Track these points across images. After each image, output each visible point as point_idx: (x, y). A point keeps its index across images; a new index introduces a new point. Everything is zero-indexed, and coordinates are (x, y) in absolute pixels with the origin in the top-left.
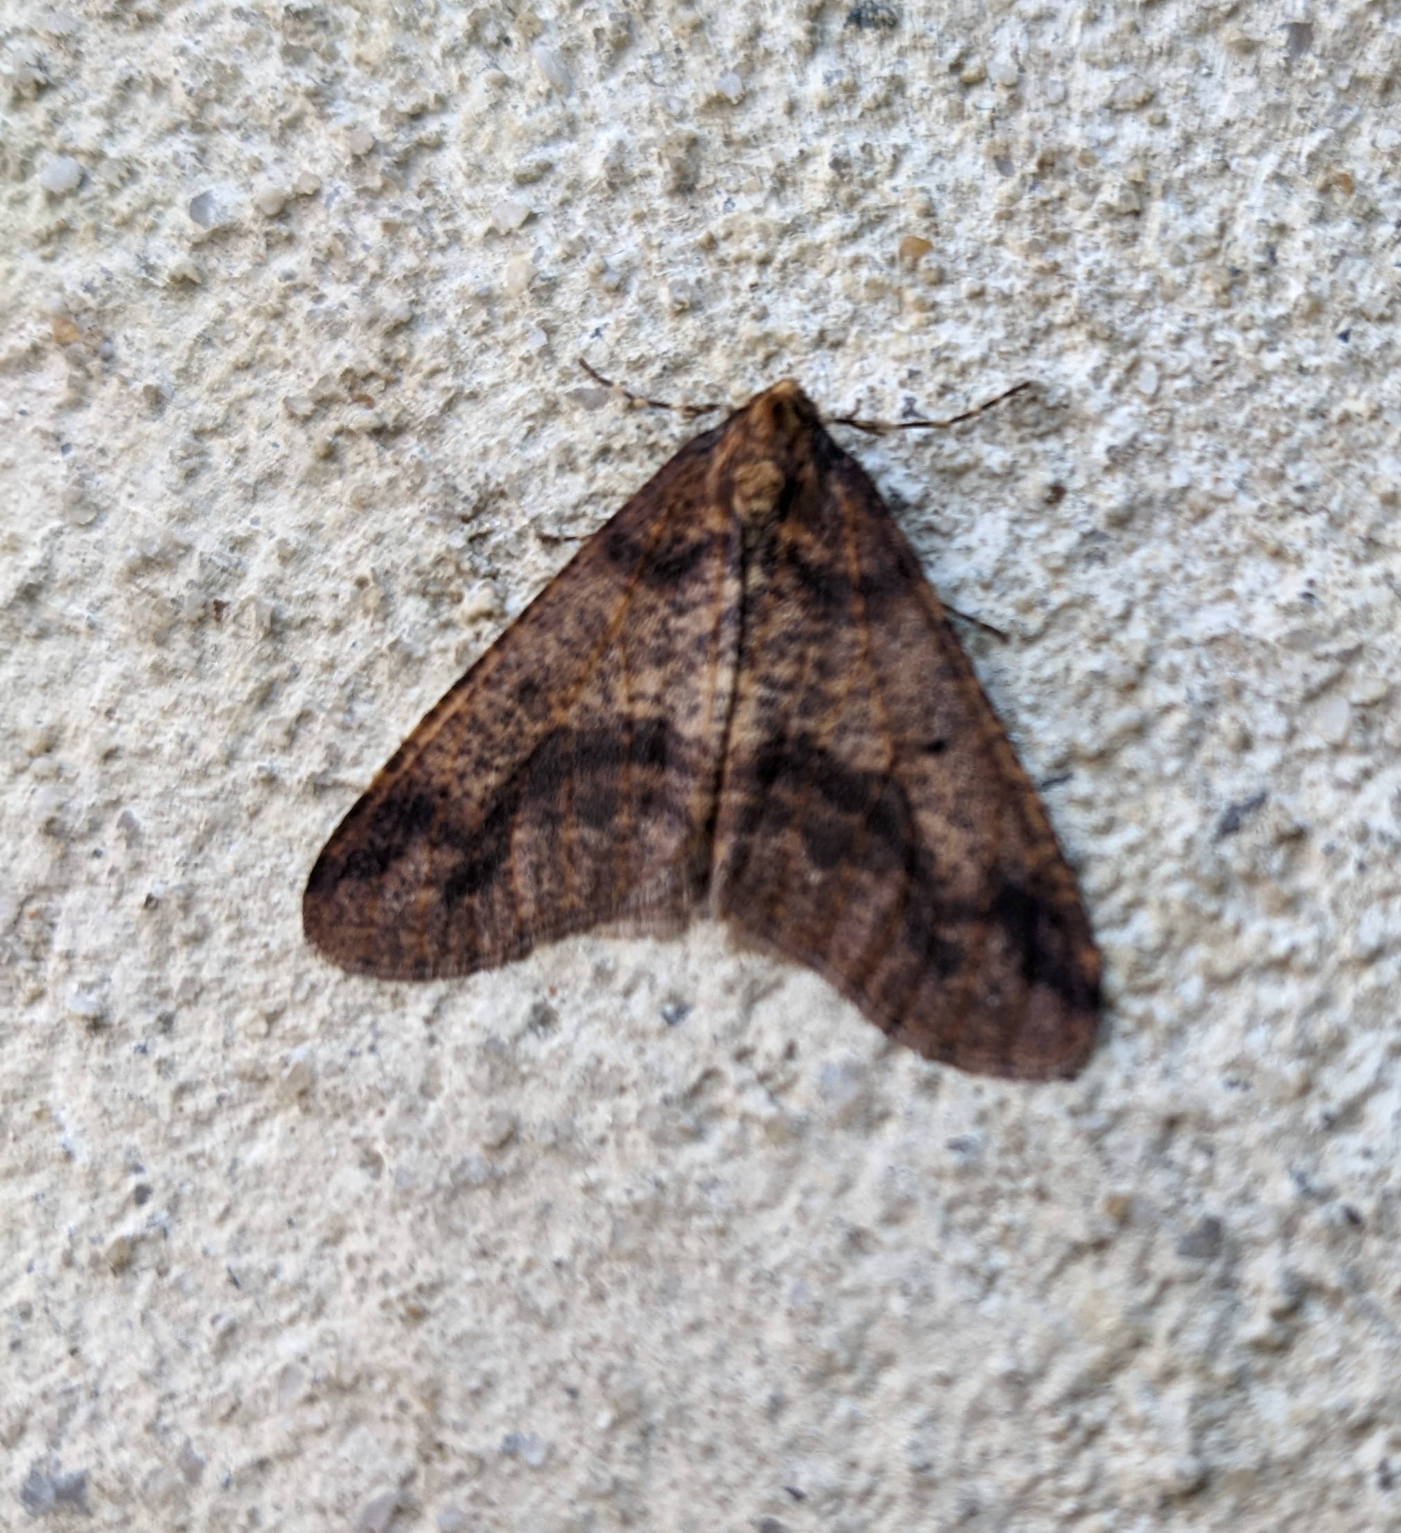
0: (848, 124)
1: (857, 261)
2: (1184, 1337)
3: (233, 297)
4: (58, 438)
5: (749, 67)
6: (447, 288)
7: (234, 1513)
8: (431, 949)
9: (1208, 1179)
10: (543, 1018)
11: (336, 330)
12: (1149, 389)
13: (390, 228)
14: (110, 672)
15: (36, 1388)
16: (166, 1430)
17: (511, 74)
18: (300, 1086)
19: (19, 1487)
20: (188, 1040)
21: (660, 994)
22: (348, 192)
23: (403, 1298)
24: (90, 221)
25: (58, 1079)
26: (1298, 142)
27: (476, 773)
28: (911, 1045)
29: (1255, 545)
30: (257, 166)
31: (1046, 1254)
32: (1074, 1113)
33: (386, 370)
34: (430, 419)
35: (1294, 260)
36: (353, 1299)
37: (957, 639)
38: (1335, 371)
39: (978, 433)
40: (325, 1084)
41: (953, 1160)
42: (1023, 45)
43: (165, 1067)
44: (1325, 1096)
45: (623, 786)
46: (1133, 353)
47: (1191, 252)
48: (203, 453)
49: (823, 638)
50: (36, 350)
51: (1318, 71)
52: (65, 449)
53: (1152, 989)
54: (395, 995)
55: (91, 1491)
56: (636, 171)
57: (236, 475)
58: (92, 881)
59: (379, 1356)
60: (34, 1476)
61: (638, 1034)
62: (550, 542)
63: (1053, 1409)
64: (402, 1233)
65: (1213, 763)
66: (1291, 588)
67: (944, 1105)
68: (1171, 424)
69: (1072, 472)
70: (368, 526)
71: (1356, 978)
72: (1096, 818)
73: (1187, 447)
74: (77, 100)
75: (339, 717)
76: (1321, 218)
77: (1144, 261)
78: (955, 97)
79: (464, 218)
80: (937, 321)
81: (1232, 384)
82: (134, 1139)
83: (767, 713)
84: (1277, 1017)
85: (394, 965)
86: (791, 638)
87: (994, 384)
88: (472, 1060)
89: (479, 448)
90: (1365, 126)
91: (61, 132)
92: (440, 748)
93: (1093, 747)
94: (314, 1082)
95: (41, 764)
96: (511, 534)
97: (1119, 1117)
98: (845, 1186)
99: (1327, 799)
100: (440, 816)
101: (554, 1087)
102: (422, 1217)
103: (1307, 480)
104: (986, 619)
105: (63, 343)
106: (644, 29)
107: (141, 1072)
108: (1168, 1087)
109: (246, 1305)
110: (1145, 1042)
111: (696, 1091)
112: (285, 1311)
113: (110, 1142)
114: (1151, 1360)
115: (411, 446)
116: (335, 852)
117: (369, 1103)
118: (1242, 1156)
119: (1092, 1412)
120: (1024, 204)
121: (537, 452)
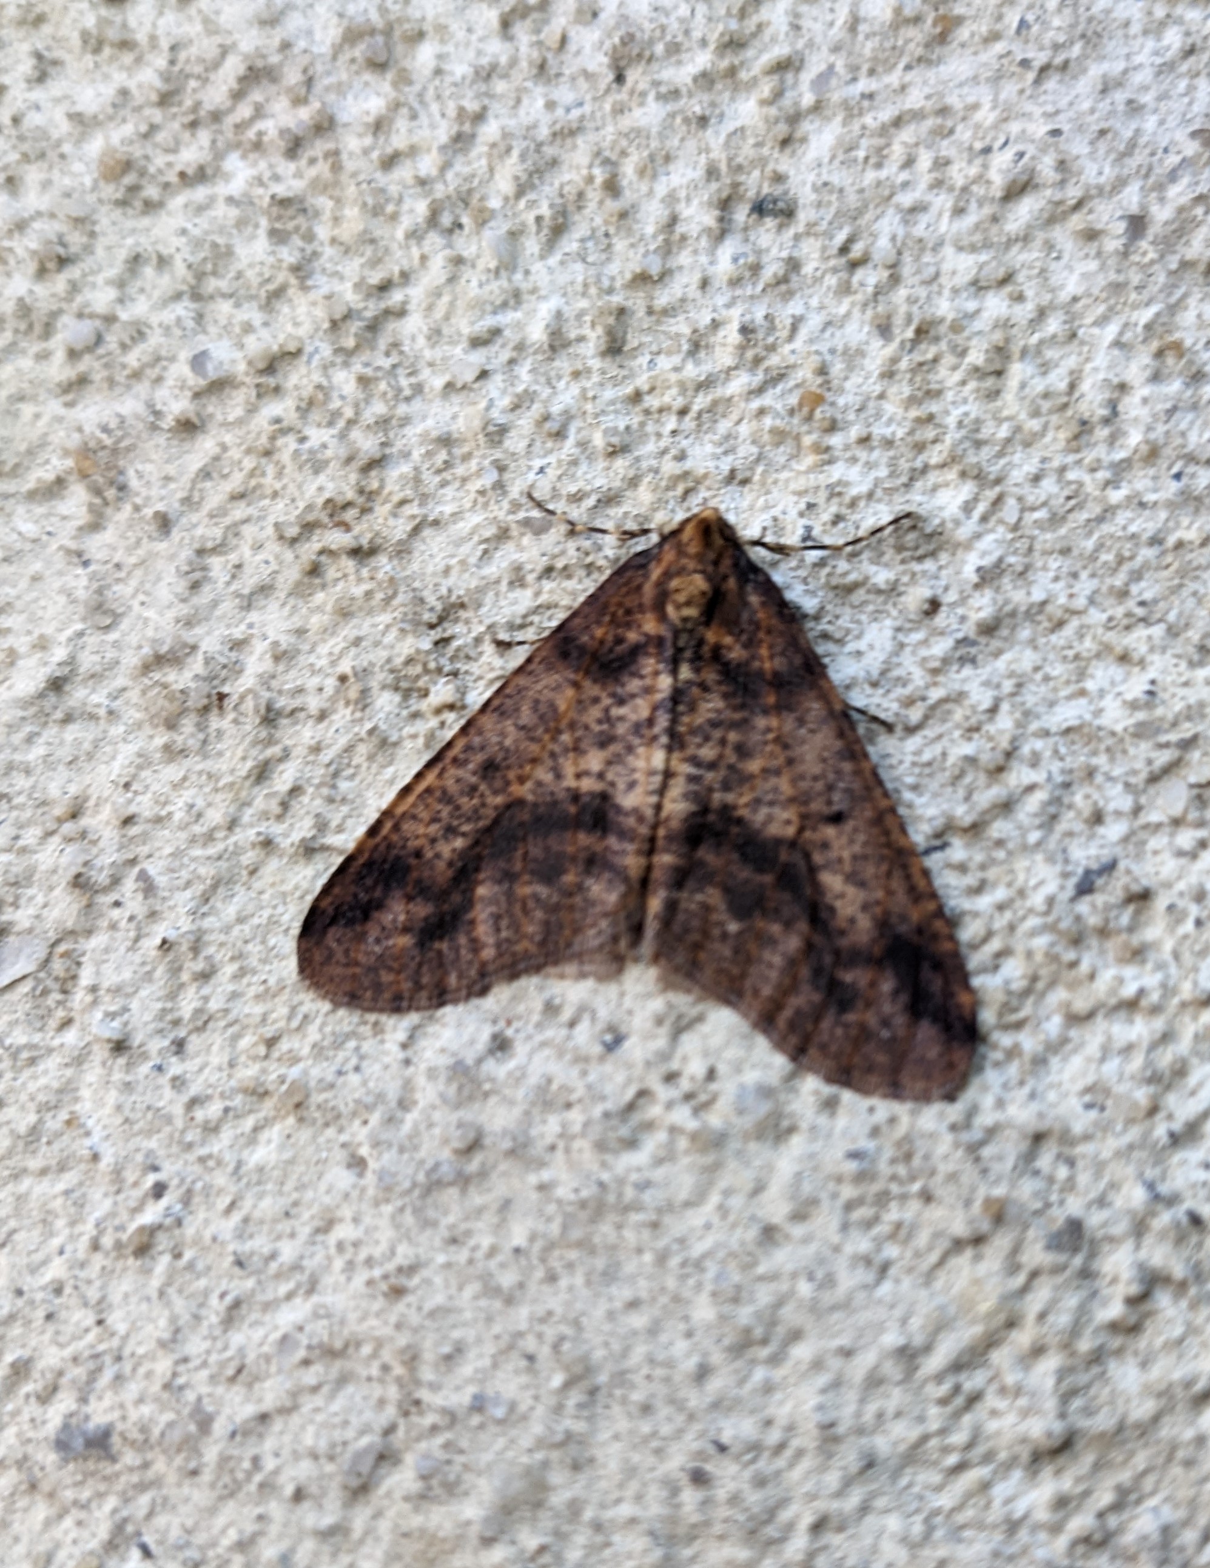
0: (752, 297)
1: (762, 412)
2: (1051, 1318)
3: (228, 438)
4: (79, 554)
5: (667, 250)
6: (413, 432)
7: (240, 1459)
8: (406, 986)
9: (1070, 1185)
10: (501, 1045)
11: (318, 466)
12: (1012, 519)
13: (364, 381)
14: (127, 752)
15: (68, 1352)
16: (181, 1388)
17: (465, 254)
18: (296, 1099)
19: (53, 1436)
20: (198, 1061)
21: (600, 1026)
22: (326, 350)
23: (385, 1277)
24: (105, 373)
25: (85, 1093)
26: (1135, 315)
27: (446, 838)
28: (815, 1071)
29: (1104, 651)
30: (248, 328)
31: (930, 1248)
32: (953, 1128)
33: (361, 500)
34: (400, 542)
35: (1133, 413)
36: (342, 1278)
37: (853, 726)
38: (1171, 505)
39: (865, 556)
40: (317, 1098)
41: (852, 1166)
42: (901, 232)
43: (178, 1083)
44: (1170, 1117)
45: (570, 849)
46: (998, 489)
47: (1046, 405)
48: (204, 569)
49: (742, 725)
50: (60, 482)
51: (1152, 255)
52: (86, 564)
53: (1019, 1025)
54: (376, 1024)
55: (115, 1440)
56: (573, 335)
57: (233, 588)
58: (113, 926)
59: (365, 1326)
60: (66, 1427)
61: (581, 1059)
62: (503, 646)
63: (939, 1378)
64: (384, 1223)
65: (1070, 834)
66: (1136, 687)
67: (842, 1121)
68: (1030, 550)
69: (946, 589)
70: (348, 631)
71: (1195, 1018)
72: (970, 880)
73: (1045, 568)
74: (93, 272)
75: (325, 791)
76: (1156, 377)
77: (1005, 413)
78: (844, 275)
79: (425, 374)
80: (830, 462)
81: (1084, 516)
82: (153, 1143)
83: (694, 787)
84: (1128, 1049)
85: (375, 1000)
86: (714, 724)
87: (881, 514)
88: (442, 1079)
89: (441, 567)
90: (1192, 301)
91: (79, 299)
92: (414, 817)
93: (968, 820)
94: (307, 1096)
95: (68, 828)
96: (469, 639)
97: (991, 1132)
98: (758, 1189)
99: (1169, 866)
100: (415, 875)
101: (512, 1103)
102: (402, 1210)
103: (1148, 596)
104: (873, 711)
105: (84, 476)
106: (577, 218)
107: (158, 1087)
108: (1034, 1107)
109: (250, 1283)
110: (1013, 1070)
111: (631, 1107)
112: (283, 1289)
113: (131, 1145)
114: (1023, 1338)
115: (384, 564)
116: (324, 904)
117: (354, 1114)
118: (1099, 1167)
119: (972, 1381)
120: (904, 364)
121: (491, 570)
